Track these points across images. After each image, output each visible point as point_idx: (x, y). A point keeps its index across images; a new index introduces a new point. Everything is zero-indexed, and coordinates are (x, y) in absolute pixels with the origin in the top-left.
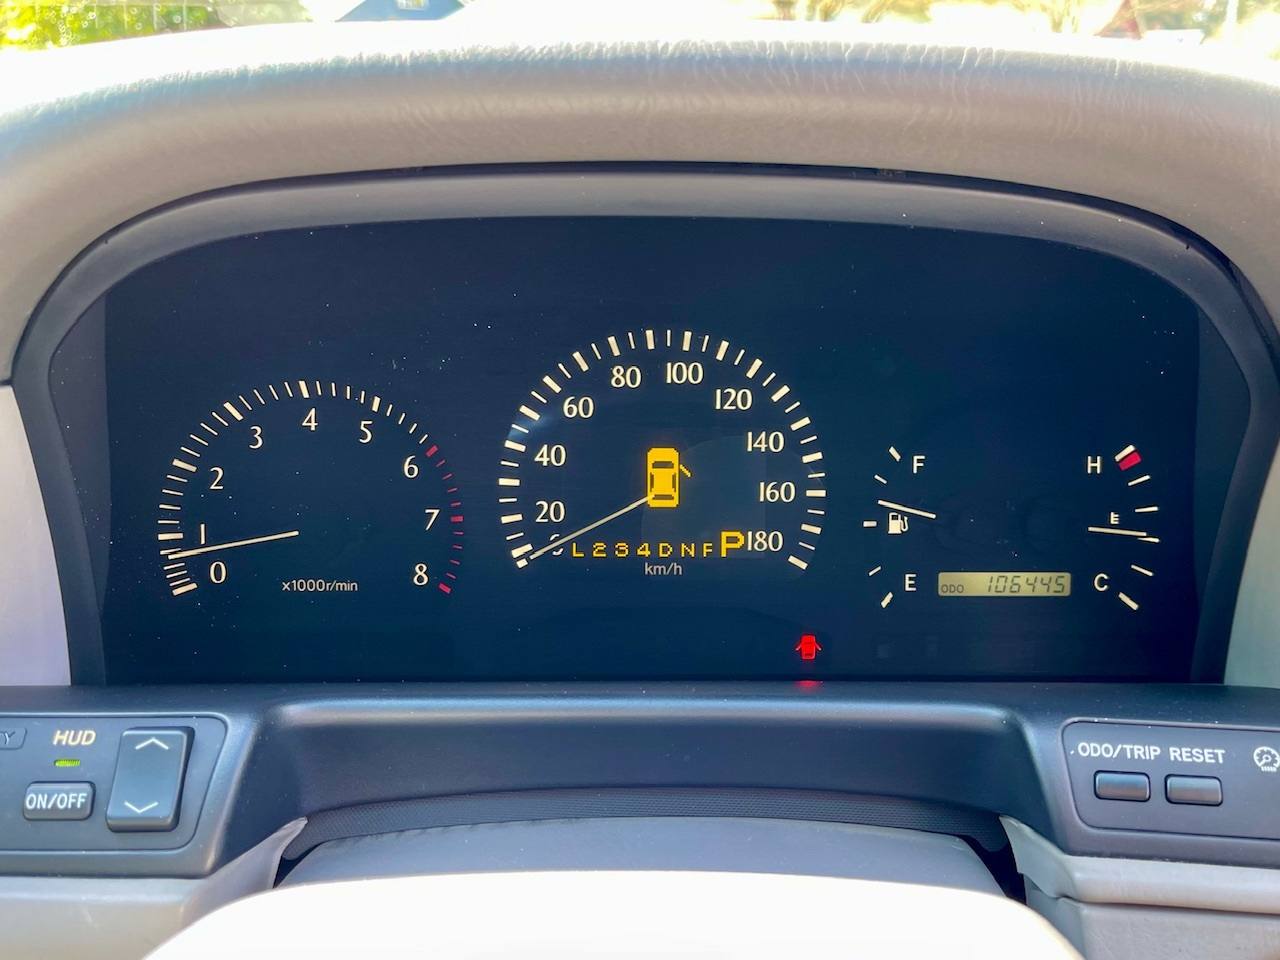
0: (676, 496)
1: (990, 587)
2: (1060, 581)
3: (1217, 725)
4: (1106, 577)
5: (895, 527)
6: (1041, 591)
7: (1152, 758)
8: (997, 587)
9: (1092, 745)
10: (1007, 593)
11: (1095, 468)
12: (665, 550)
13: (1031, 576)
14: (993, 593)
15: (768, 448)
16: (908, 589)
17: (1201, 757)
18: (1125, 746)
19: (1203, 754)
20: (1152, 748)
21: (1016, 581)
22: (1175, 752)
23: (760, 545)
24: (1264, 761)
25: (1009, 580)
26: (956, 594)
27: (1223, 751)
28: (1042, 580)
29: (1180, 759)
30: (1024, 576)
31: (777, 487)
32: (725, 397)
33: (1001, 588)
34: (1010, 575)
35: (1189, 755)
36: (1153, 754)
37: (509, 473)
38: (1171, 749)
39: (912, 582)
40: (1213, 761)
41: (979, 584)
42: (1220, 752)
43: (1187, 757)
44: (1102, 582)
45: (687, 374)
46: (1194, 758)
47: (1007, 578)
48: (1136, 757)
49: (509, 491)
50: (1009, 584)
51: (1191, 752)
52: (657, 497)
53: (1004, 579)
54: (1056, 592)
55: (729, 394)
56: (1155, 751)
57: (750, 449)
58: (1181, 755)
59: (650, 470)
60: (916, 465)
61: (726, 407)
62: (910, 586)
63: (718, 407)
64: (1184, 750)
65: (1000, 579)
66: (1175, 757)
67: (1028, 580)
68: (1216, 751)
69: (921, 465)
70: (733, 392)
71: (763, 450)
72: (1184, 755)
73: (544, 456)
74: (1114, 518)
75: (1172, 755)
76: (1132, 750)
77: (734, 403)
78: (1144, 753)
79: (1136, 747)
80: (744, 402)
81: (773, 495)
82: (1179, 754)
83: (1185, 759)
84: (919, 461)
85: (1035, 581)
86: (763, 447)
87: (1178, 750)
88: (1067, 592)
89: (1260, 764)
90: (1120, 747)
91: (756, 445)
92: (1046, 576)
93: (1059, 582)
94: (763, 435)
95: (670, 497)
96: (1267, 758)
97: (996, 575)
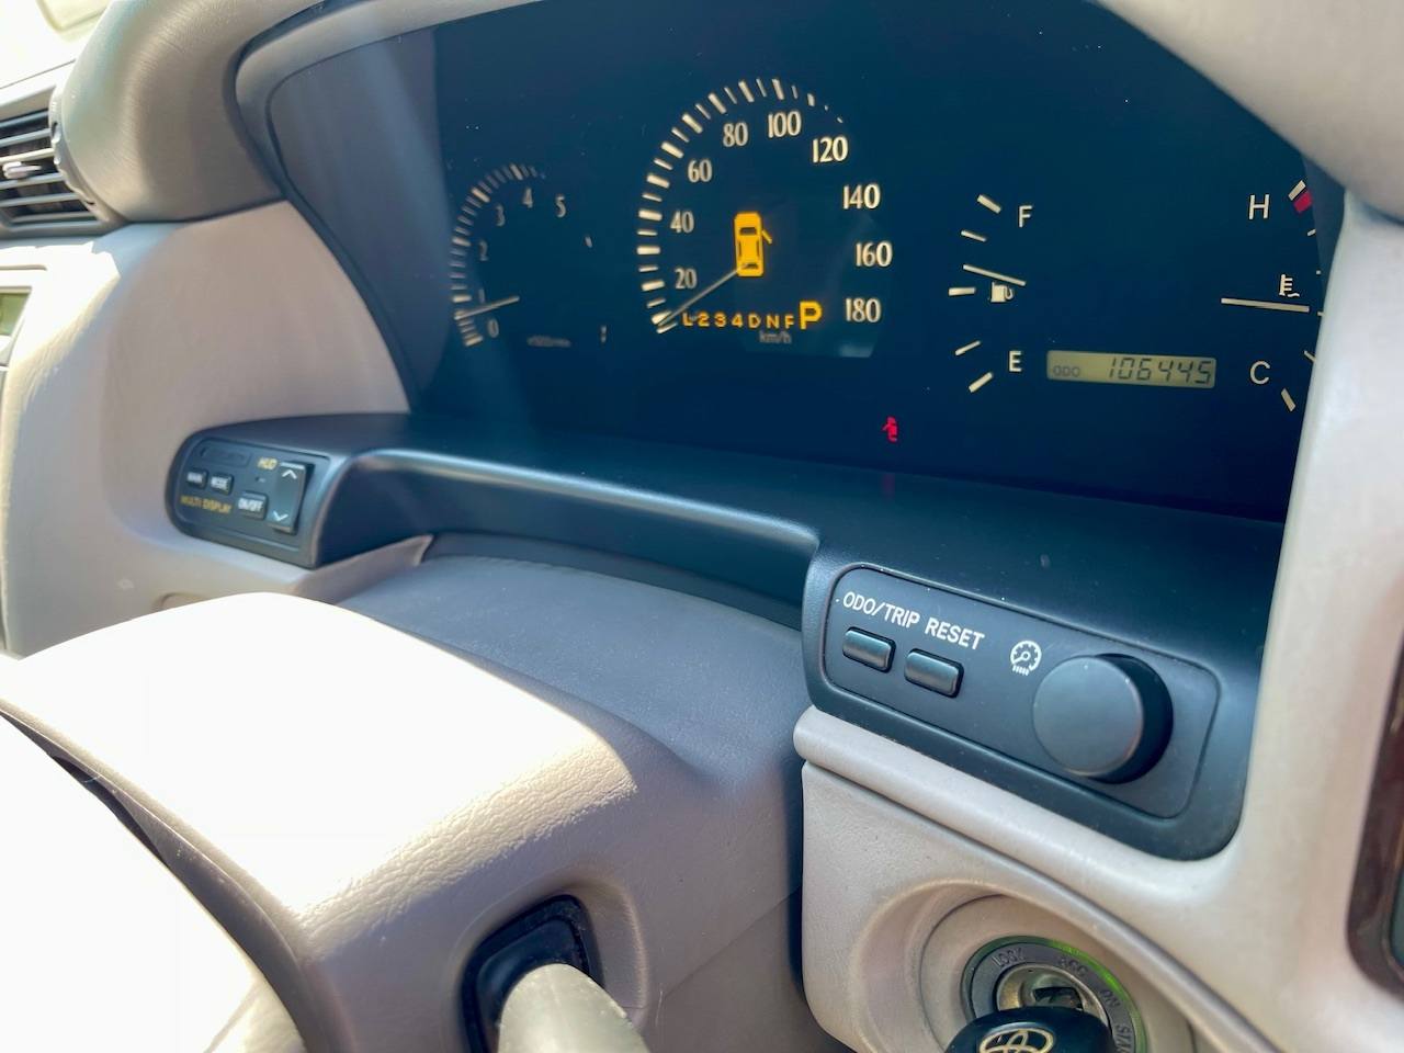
0: (760, 263)
1: (1112, 371)
2: (1205, 367)
3: (1002, 602)
4: (1268, 366)
5: (999, 294)
6: (1178, 379)
7: (908, 626)
8: (1120, 372)
9: (859, 596)
10: (1133, 380)
11: (1259, 212)
12: (755, 321)
13: (1166, 359)
14: (1115, 379)
15: (863, 204)
16: (1012, 369)
17: (957, 636)
18: (888, 605)
19: (960, 635)
20: (913, 613)
21: (1146, 365)
22: (933, 624)
23: (859, 315)
24: (1021, 658)
25: (1137, 363)
26: (1071, 378)
27: (983, 636)
28: (1180, 365)
29: (933, 634)
30: (1157, 359)
31: (873, 249)
32: (822, 147)
33: (1126, 374)
34: (1138, 358)
35: (945, 631)
36: (911, 620)
37: (647, 241)
38: (932, 620)
39: (1017, 361)
40: (966, 645)
41: (1097, 367)
42: (979, 636)
43: (942, 633)
44: (1260, 372)
45: (787, 124)
46: (949, 637)
47: (1134, 361)
48: (893, 621)
49: (648, 259)
50: (1136, 368)
51: (948, 629)
52: (745, 267)
53: (1130, 362)
54: (1198, 382)
55: (825, 143)
56: (914, 617)
57: (846, 206)
58: (937, 630)
59: (739, 237)
60: (1022, 216)
61: (823, 159)
62: (1016, 365)
63: (815, 159)
64: (944, 624)
65: (1126, 362)
66: (930, 630)
67: (1161, 364)
68: (975, 633)
69: (1028, 216)
70: (829, 140)
71: (859, 207)
72: (941, 630)
73: (677, 224)
74: (1284, 284)
75: (929, 626)
76: (893, 611)
77: (830, 154)
78: (902, 619)
79: (899, 609)
80: (840, 152)
81: (869, 258)
82: (936, 627)
83: (939, 636)
84: (1026, 211)
85: (1171, 367)
86: (859, 203)
87: (937, 623)
88: (1211, 384)
89: (1013, 661)
90: (884, 604)
91: (852, 202)
92: (1186, 361)
93: (1203, 369)
94: (859, 189)
95: (756, 265)
96: (1026, 656)
97: (1120, 357)
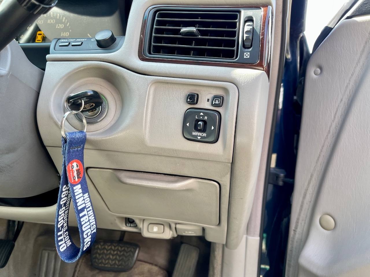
15: (65, 35)
24: (93, 40)
32: (58, 26)
40: (84, 40)
42: (86, 39)
52: (38, 40)
57: (62, 35)
59: (37, 35)
61: (58, 28)
63: (56, 27)
70: (60, 25)
77: (60, 27)
80: (62, 26)
86: (64, 35)
94: (65, 33)
95: (40, 40)
